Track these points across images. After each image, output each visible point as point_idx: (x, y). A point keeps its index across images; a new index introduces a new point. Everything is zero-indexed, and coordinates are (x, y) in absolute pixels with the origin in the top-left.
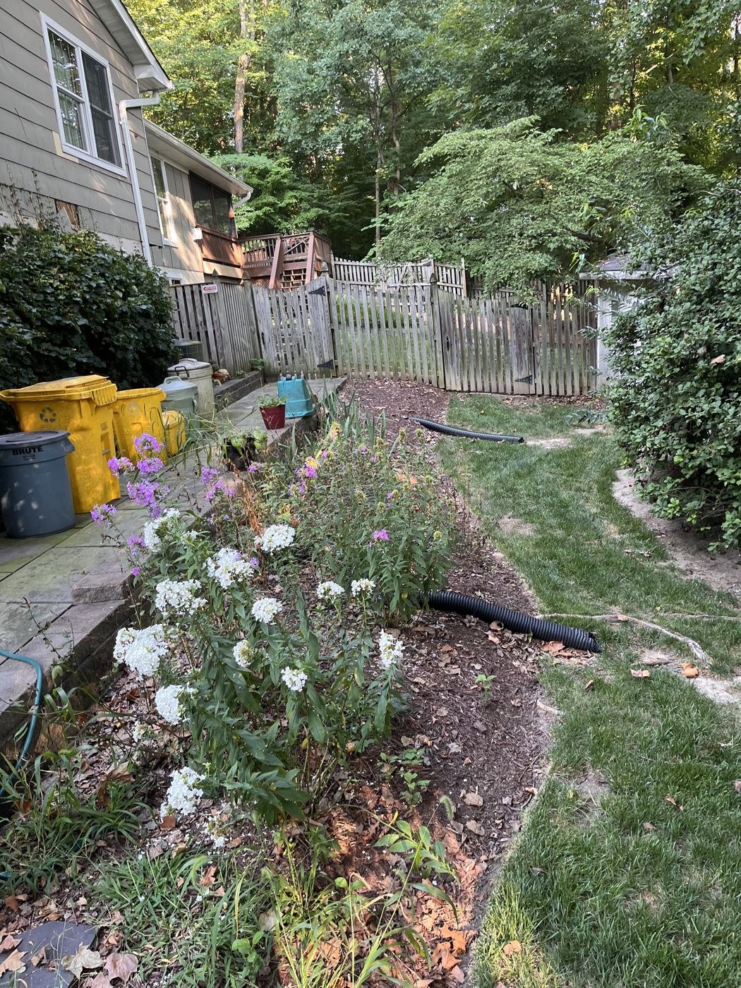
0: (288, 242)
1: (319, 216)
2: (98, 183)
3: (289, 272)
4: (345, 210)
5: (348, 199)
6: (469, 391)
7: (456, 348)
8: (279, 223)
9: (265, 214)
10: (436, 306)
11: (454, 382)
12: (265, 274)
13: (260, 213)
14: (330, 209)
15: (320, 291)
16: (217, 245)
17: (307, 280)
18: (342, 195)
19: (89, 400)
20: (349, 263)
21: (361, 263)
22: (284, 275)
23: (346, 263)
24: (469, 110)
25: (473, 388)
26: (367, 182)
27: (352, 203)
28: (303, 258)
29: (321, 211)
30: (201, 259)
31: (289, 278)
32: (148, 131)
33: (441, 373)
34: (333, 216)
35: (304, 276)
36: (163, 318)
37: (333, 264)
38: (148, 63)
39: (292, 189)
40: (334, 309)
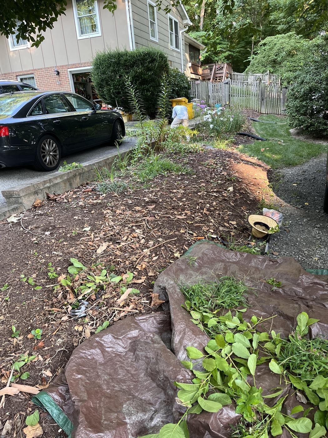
0: (217, 67)
1: (229, 55)
2: (175, 54)
3: (217, 77)
4: (239, 52)
5: (242, 47)
6: (268, 114)
7: (265, 100)
8: (214, 58)
9: (209, 55)
10: (260, 88)
11: (263, 111)
12: (209, 78)
13: (207, 54)
14: (234, 52)
15: (227, 83)
16: (194, 68)
17: (223, 80)
18: (239, 46)
19: (185, 101)
20: (238, 74)
21: (243, 74)
22: (215, 78)
23: (237, 74)
24: (283, 21)
25: (269, 113)
26: (249, 40)
27: (242, 49)
28: (222, 72)
29: (230, 53)
30: (190, 73)
31: (217, 79)
32: (185, 36)
33: (260, 108)
34: (234, 55)
35: (222, 79)
36: (189, 89)
37: (232, 74)
38: (187, 19)
39: (220, 44)
40: (231, 89)
